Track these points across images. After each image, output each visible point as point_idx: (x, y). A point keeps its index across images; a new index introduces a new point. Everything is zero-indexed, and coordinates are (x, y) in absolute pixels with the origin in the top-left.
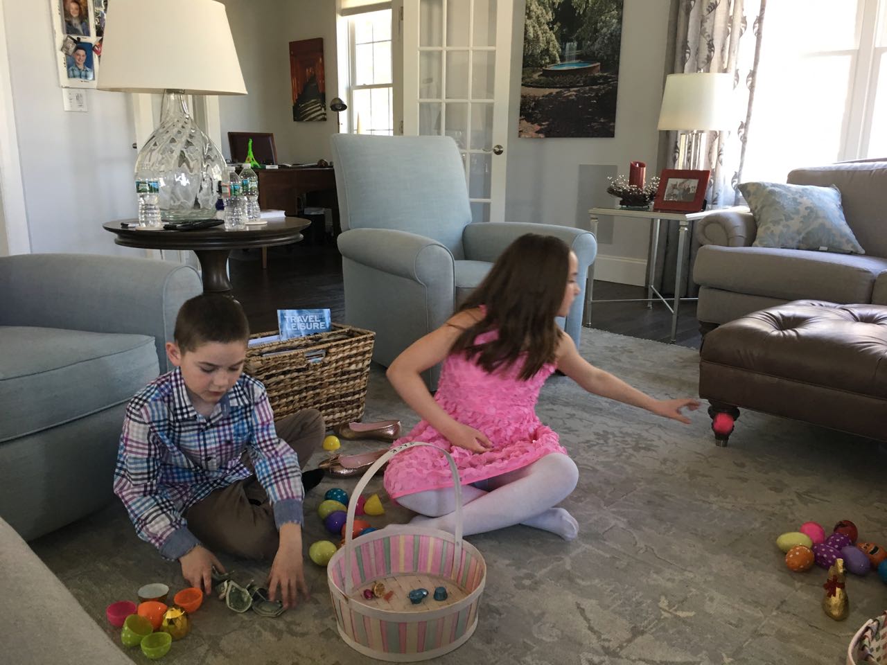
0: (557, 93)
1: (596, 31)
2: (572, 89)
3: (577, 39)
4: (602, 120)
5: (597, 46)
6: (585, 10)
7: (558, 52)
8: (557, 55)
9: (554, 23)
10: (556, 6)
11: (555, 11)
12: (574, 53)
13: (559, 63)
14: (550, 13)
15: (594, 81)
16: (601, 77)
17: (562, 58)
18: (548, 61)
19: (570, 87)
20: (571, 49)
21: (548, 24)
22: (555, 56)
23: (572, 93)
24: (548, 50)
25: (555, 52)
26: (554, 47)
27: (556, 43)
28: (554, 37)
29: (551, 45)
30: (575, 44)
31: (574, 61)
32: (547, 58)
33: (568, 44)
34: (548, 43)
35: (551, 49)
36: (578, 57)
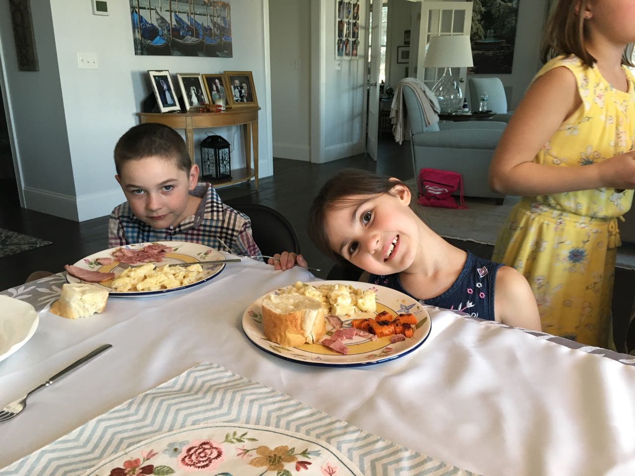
0: (482, 53)
1: (504, 25)
2: (490, 52)
3: (494, 28)
4: (506, 66)
5: (504, 32)
6: (498, 16)
7: (483, 34)
8: (483, 35)
9: (481, 20)
10: (483, 13)
11: (482, 15)
12: (492, 35)
13: (484, 39)
14: (479, 16)
15: (502, 48)
16: (505, 46)
17: (485, 37)
18: (477, 38)
19: (489, 50)
20: (490, 33)
21: (478, 21)
22: (481, 36)
23: (491, 53)
24: (477, 33)
25: (481, 34)
26: (481, 31)
27: (482, 30)
28: (481, 27)
29: (479, 31)
30: (493, 31)
31: (492, 39)
32: (477, 36)
33: (488, 31)
34: (478, 29)
35: (479, 33)
36: (494, 37)
